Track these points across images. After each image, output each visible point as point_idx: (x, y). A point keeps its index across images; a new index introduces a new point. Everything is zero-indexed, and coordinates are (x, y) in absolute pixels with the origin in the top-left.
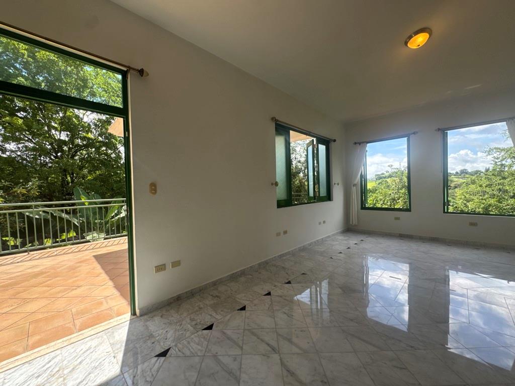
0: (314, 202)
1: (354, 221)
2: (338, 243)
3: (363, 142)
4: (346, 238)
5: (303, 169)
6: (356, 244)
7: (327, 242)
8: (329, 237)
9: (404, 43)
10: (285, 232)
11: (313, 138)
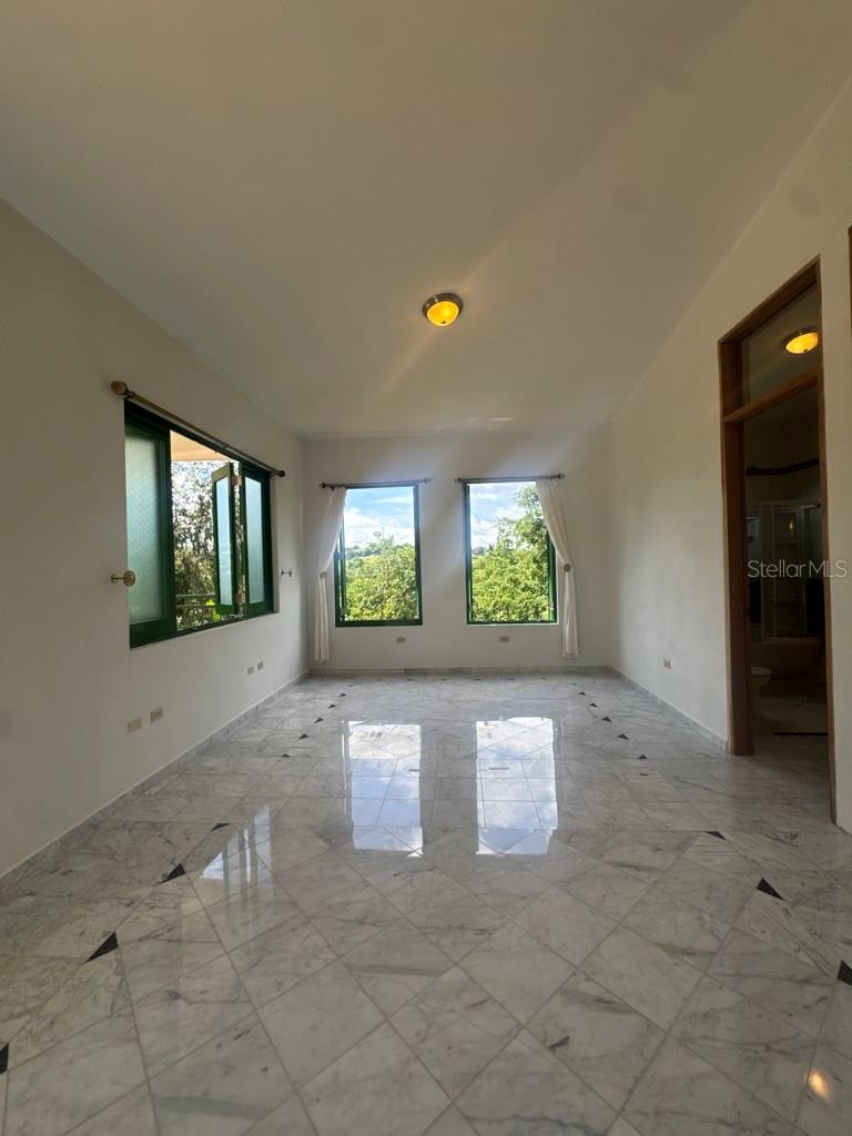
0: (237, 620)
1: (322, 652)
2: (292, 711)
3: (340, 486)
4: (311, 695)
5: (193, 531)
6: (332, 706)
7: (266, 715)
8: (271, 699)
9: (421, 311)
10: (156, 715)
11: (232, 461)
